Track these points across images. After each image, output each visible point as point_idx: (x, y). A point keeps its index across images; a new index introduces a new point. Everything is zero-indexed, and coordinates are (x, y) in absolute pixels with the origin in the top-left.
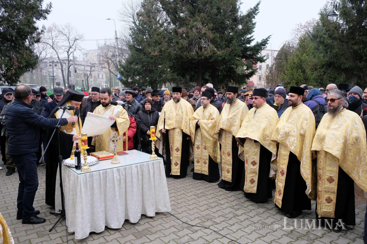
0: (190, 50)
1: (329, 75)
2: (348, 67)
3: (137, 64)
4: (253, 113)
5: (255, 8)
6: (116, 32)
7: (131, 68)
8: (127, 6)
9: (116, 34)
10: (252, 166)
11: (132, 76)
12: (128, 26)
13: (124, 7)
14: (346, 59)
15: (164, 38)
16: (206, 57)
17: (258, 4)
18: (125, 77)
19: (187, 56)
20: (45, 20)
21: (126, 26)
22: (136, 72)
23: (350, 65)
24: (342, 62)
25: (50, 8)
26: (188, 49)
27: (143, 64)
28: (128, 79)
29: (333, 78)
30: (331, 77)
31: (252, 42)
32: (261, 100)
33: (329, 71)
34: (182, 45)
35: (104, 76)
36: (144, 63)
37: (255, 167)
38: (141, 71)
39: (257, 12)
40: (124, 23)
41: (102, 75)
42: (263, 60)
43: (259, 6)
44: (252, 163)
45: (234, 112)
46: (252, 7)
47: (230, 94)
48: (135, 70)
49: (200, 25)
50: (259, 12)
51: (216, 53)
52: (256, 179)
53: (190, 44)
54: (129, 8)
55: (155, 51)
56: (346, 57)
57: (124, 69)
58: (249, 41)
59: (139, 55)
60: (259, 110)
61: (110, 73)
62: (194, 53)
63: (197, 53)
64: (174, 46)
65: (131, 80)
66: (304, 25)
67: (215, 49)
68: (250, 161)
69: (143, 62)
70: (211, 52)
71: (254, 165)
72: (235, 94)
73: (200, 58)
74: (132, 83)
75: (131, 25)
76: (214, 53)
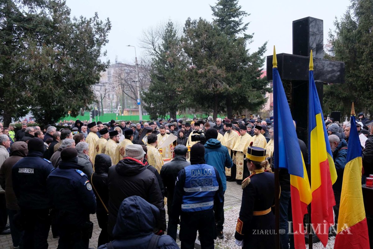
0: (208, 87)
1: (329, 103)
2: (345, 96)
3: (159, 91)
4: (240, 138)
5: (262, 47)
6: (136, 58)
7: (154, 96)
8: (147, 33)
9: (137, 61)
10: (240, 166)
11: (154, 102)
12: (147, 52)
13: (144, 34)
14: (343, 90)
15: (187, 77)
16: (220, 92)
17: (265, 44)
18: (148, 104)
19: (205, 92)
20: (105, 72)
21: (145, 52)
22: (158, 99)
23: (347, 95)
24: (340, 92)
25: (109, 64)
26: (206, 86)
27: (164, 92)
28: (150, 105)
29: (333, 105)
30: (331, 105)
31: (261, 75)
32: (244, 131)
33: (329, 100)
34: (201, 83)
35: (115, 96)
36: (166, 91)
37: (242, 166)
38: (163, 98)
39: (264, 50)
40: (144, 49)
41: (113, 95)
42: (270, 91)
43: (266, 46)
44: (240, 164)
45: (231, 137)
46: (260, 47)
47: (228, 128)
48: (158, 97)
49: (215, 68)
50: (266, 50)
51: (228, 90)
52: (242, 172)
53: (208, 82)
54: (148, 35)
55: (179, 87)
56: (343, 88)
57: (147, 96)
58: (259, 74)
59: (161, 84)
60: (243, 137)
61: (123, 94)
62: (210, 90)
63: (213, 89)
64: (195, 83)
65: (153, 106)
66: (327, 45)
67: (228, 87)
68: (239, 163)
69: (164, 90)
70: (224, 89)
71: (241, 165)
72: (231, 127)
73: (216, 93)
74: (154, 108)
75: (150, 51)
76: (226, 90)
